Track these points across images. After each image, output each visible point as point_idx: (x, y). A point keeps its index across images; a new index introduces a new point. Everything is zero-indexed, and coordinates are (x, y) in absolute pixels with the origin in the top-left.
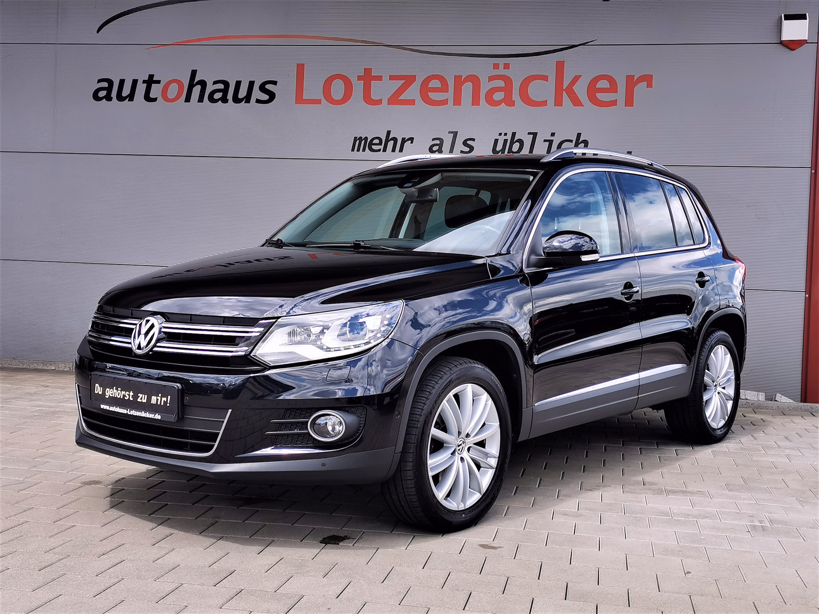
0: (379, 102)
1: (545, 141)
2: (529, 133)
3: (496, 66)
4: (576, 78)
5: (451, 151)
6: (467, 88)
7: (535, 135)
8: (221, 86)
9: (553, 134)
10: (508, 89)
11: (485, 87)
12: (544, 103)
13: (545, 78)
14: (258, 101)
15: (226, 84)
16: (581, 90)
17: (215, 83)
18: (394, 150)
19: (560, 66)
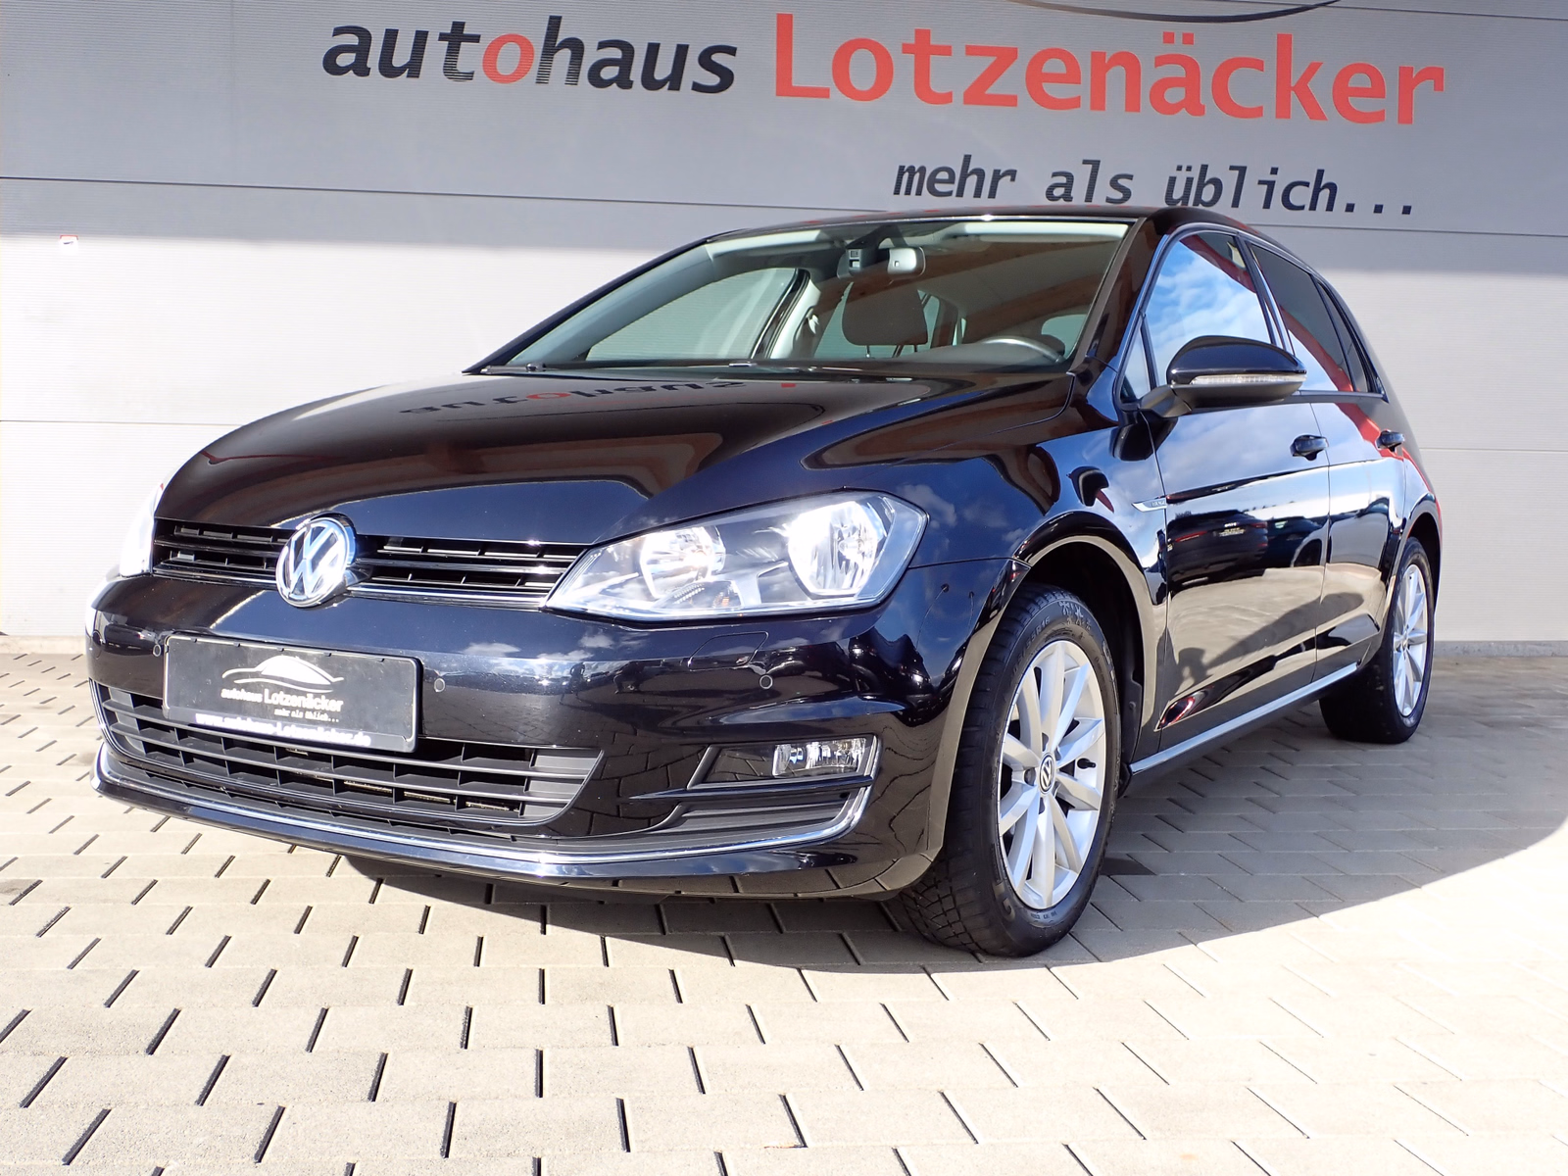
0: (947, 98)
1: (1261, 182)
2: (1232, 168)
3: (1169, 38)
4: (1313, 68)
5: (1089, 198)
6: (1116, 77)
7: (1242, 170)
8: (616, 53)
9: (1274, 171)
10: (1191, 82)
11: (1150, 76)
12: (1257, 112)
13: (1258, 65)
14: (697, 87)
15: (627, 49)
16: (1322, 88)
17: (602, 45)
18: (978, 194)
19: (1284, 43)
